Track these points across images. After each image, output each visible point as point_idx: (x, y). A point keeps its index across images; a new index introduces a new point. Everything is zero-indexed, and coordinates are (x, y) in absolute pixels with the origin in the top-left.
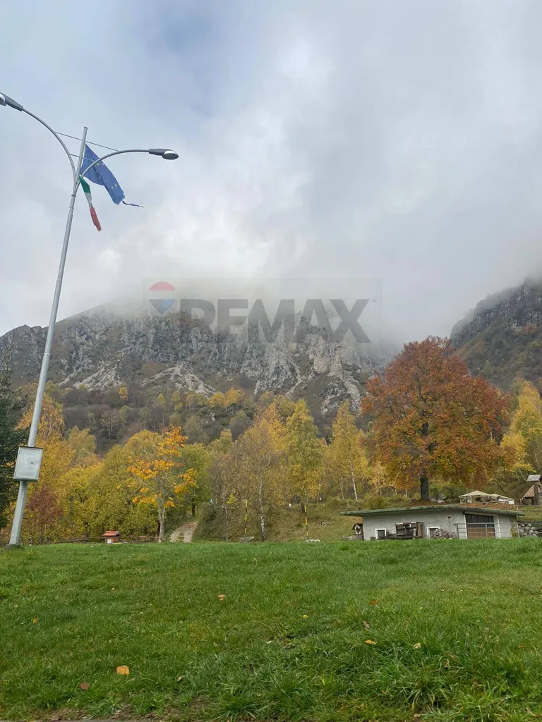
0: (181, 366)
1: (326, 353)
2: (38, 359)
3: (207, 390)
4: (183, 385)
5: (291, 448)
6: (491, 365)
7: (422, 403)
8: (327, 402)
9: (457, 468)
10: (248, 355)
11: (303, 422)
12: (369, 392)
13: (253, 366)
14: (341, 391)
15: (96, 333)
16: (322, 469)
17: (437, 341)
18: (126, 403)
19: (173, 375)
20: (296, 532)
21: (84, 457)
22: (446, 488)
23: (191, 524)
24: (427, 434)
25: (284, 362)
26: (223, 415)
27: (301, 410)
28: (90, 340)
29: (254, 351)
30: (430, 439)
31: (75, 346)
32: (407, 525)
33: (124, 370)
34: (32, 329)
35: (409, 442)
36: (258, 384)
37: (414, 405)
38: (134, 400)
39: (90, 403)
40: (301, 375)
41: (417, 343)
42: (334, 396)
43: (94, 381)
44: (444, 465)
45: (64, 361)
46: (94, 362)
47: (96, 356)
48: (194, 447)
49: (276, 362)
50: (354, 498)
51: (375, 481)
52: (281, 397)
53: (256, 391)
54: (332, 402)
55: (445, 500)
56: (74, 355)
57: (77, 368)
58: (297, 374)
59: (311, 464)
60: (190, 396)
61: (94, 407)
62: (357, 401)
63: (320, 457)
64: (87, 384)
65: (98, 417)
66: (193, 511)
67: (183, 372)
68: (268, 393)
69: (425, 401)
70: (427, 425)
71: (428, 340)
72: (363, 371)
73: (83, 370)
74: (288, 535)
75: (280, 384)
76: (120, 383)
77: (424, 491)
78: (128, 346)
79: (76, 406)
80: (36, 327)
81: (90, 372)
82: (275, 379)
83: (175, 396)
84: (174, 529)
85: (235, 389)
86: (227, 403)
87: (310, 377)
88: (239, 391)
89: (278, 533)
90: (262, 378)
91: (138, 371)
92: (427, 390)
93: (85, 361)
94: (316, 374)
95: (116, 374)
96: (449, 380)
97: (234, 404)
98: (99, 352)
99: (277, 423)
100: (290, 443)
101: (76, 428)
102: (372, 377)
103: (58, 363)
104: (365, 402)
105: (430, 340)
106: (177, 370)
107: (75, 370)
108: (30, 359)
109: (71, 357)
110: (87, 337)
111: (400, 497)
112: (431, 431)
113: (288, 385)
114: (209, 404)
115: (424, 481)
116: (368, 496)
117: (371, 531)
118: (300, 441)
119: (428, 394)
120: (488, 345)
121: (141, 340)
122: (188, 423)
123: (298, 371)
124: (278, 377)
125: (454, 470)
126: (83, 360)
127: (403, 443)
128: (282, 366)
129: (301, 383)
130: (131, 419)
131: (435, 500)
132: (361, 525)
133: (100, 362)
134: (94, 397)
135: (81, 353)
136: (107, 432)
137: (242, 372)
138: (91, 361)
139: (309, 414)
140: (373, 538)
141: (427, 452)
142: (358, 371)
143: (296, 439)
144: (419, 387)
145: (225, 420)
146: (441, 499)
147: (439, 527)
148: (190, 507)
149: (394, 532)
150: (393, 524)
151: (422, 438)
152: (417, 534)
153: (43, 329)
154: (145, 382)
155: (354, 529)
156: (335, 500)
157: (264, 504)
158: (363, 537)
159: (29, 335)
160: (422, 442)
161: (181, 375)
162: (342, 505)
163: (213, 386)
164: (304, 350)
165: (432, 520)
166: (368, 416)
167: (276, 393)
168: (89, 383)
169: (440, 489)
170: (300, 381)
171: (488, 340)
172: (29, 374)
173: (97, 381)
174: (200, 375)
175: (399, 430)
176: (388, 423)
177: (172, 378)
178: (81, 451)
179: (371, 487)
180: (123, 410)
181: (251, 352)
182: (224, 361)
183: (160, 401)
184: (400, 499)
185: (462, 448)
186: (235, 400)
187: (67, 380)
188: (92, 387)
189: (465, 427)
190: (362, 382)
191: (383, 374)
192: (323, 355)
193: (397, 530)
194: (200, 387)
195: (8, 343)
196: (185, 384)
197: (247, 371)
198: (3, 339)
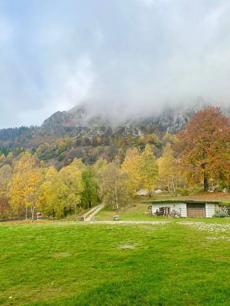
0: (130, 124)
2: (66, 126)
3: (142, 134)
13: (165, 120)
18: (100, 144)
19: (126, 128)
25: (181, 116)
32: (163, 208)
34: (62, 113)
36: (168, 129)
43: (91, 134)
45: (76, 126)
46: (90, 126)
47: (90, 123)
49: (177, 117)
53: (167, 132)
61: (85, 147)
65: (87, 152)
67: (131, 126)
75: (179, 128)
77: (206, 186)
79: (79, 147)
82: (177, 125)
83: (122, 139)
86: (146, 141)
90: (170, 125)
97: (149, 142)
103: (74, 127)
106: (128, 126)
108: (62, 127)
114: (138, 142)
115: (206, 181)
117: (154, 210)
124: (178, 124)
128: (180, 119)
130: (101, 152)
131: (209, 191)
136: (92, 159)
137: (160, 123)
150: (159, 207)
152: (165, 212)
153: (67, 112)
154: (113, 133)
159: (61, 115)
161: (129, 128)
163: (145, 132)
168: (88, 135)
172: (63, 134)
174: (139, 127)
177: (126, 130)
180: (97, 148)
183: (115, 142)
186: (150, 139)
193: (160, 210)
194: (139, 133)
195: (52, 120)
196: (132, 132)
197: (162, 123)
198: (50, 119)
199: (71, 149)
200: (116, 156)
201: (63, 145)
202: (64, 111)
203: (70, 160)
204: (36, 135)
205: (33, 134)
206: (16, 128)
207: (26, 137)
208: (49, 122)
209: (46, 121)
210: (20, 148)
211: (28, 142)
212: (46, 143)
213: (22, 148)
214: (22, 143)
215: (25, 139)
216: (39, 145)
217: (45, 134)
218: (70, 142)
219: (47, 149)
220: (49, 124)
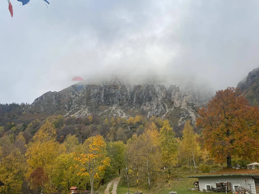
0: (115, 106)
1: (179, 98)
2: (56, 105)
3: (127, 116)
4: (116, 114)
5: (162, 143)
6: (257, 101)
7: (226, 119)
8: (180, 120)
9: (245, 152)
10: (144, 100)
11: (168, 130)
12: (200, 115)
13: (147, 105)
14: (186, 115)
15: (79, 93)
16: (178, 153)
17: (232, 89)
18: (92, 123)
19: (112, 110)
20: (165, 185)
21: (72, 147)
22: (239, 161)
23: (118, 179)
24: (229, 135)
25: (161, 103)
26: (133, 127)
27: (167, 125)
28: (77, 97)
29: (147, 99)
30: (231, 137)
31: (71, 99)
32: (222, 184)
33: (92, 108)
34: (53, 93)
35: (220, 139)
36: (149, 113)
37: (222, 121)
38: (95, 121)
39: (77, 123)
40: (168, 108)
41: (222, 91)
42: (183, 118)
43: (79, 114)
44: (239, 150)
45: (66, 106)
46: (79, 106)
47: (79, 103)
48: (119, 143)
49: (156, 103)
50: (194, 165)
51: (204, 157)
52: (159, 119)
53: (148, 116)
54: (183, 120)
55: (240, 167)
56: (70, 103)
57: (72, 109)
58: (166, 108)
59: (173, 151)
60: (119, 119)
61: (78, 125)
62: (194, 119)
63: (176, 147)
64: (76, 115)
65: (80, 129)
66: (120, 172)
67: (116, 109)
68: (153, 117)
69: (227, 118)
70: (229, 130)
71: (228, 89)
72: (197, 106)
73: (75, 109)
74: (161, 187)
75: (159, 113)
76: (90, 114)
77: (229, 163)
78: (93, 98)
79: (71, 125)
80: (54, 92)
81: (77, 110)
82: (156, 110)
83: (113, 119)
84: (110, 181)
85: (139, 116)
86: (135, 122)
87: (172, 109)
88: (140, 116)
89: (157, 186)
90: (150, 110)
91: (97, 109)
92: (229, 113)
93: (75, 105)
94: (175, 108)
95: (88, 111)
96: (239, 108)
97: (138, 122)
98: (81, 102)
99: (156, 131)
100: (162, 141)
101: (70, 134)
102: (201, 108)
103: (64, 107)
104: (198, 120)
105: (229, 89)
106: (114, 108)
107: (71, 110)
108: (52, 105)
109: (69, 104)
110: (76, 95)
111: (217, 165)
112: (231, 134)
113: (162, 113)
114: (127, 122)
115: (229, 158)
116: (201, 165)
117: (203, 186)
118: (167, 140)
119: (229, 115)
120: (254, 92)
121: (98, 95)
122: (118, 131)
123: (166, 107)
124: (158, 109)
125: (244, 153)
126: (74, 105)
127: (217, 140)
128: (159, 105)
129: (168, 112)
130: (94, 130)
131: (235, 168)
132: (198, 182)
133: (81, 106)
134: (78, 121)
135: (73, 102)
137: (142, 108)
138: (77, 105)
139: (171, 126)
140: (204, 190)
141: (230, 144)
142: (194, 106)
143: (164, 139)
144: (225, 112)
145: (134, 129)
146: (238, 167)
147: (239, 185)
148: (118, 170)
149: (215, 187)
150: (214, 183)
151: (227, 137)
152: (228, 189)
153: (58, 92)
154: (100, 114)
155: (194, 184)
156: (185, 167)
157: (149, 171)
158: (199, 188)
159: (52, 95)
160: (227, 139)
161: (115, 110)
162: (188, 169)
163: (130, 115)
164: (169, 97)
165: (235, 181)
166: (200, 126)
167: (157, 117)
168: (77, 115)
169: (236, 162)
170: (168, 111)
171: (254, 89)
172: (52, 112)
173: (80, 114)
174: (124, 110)
175: (215, 133)
176: (210, 130)
177: (112, 112)
178: (71, 145)
179: (202, 160)
180: (90, 126)
181: (146, 99)
182: (134, 103)
183: (106, 122)
184: (217, 166)
185: (248, 142)
186: (139, 120)
187: (68, 114)
188: (78, 116)
189: (249, 131)
190: (196, 110)
191: (206, 107)
192: (178, 99)
193: (217, 186)
194: (123, 115)
195: (43, 99)
196: (117, 114)
197: (144, 107)
198: (41, 98)
199: (63, 126)
200: (108, 135)
201: (55, 122)
202: (55, 91)
203: (62, 136)
204: (25, 112)
205: (24, 111)
206: (7, 105)
207: (16, 113)
208: (40, 100)
209: (37, 99)
210: (11, 123)
211: (17, 118)
212: (37, 120)
213: (13, 123)
214: (12, 119)
215: (14, 116)
216: (31, 121)
217: (35, 111)
218: (62, 120)
219: (39, 125)
220: (40, 103)
